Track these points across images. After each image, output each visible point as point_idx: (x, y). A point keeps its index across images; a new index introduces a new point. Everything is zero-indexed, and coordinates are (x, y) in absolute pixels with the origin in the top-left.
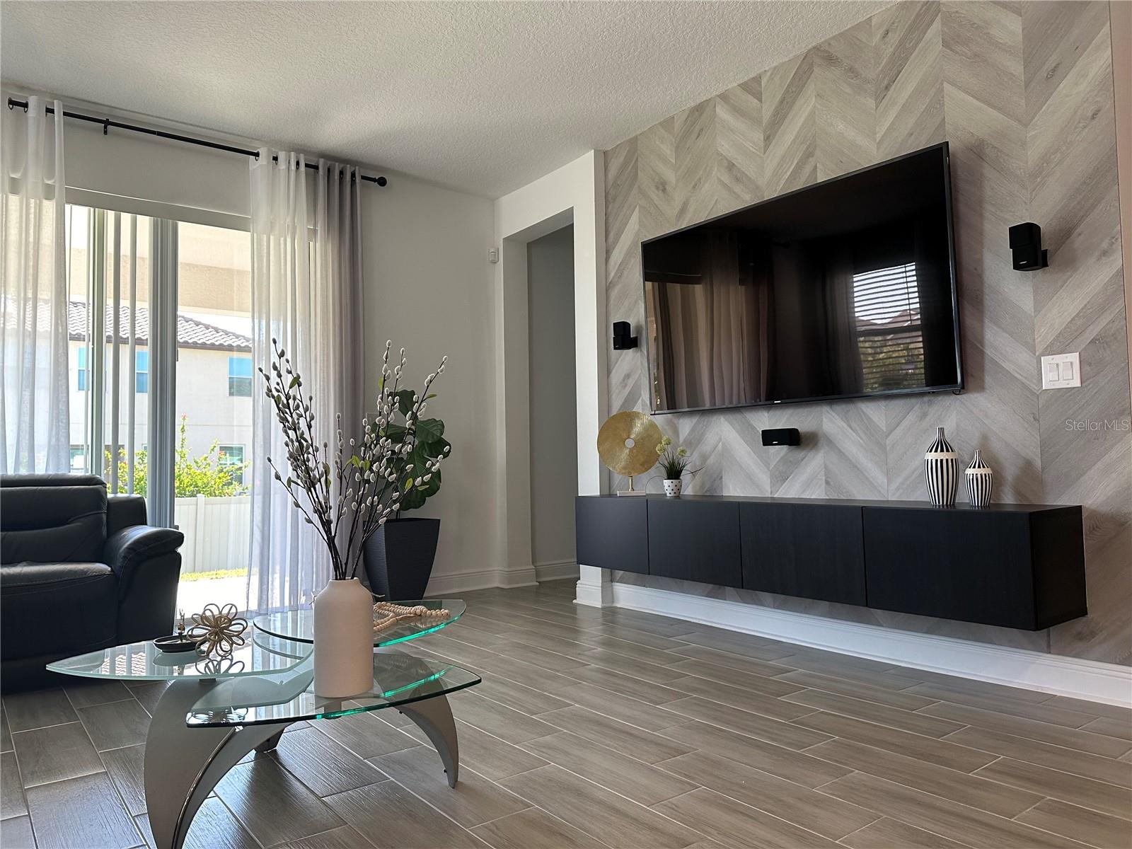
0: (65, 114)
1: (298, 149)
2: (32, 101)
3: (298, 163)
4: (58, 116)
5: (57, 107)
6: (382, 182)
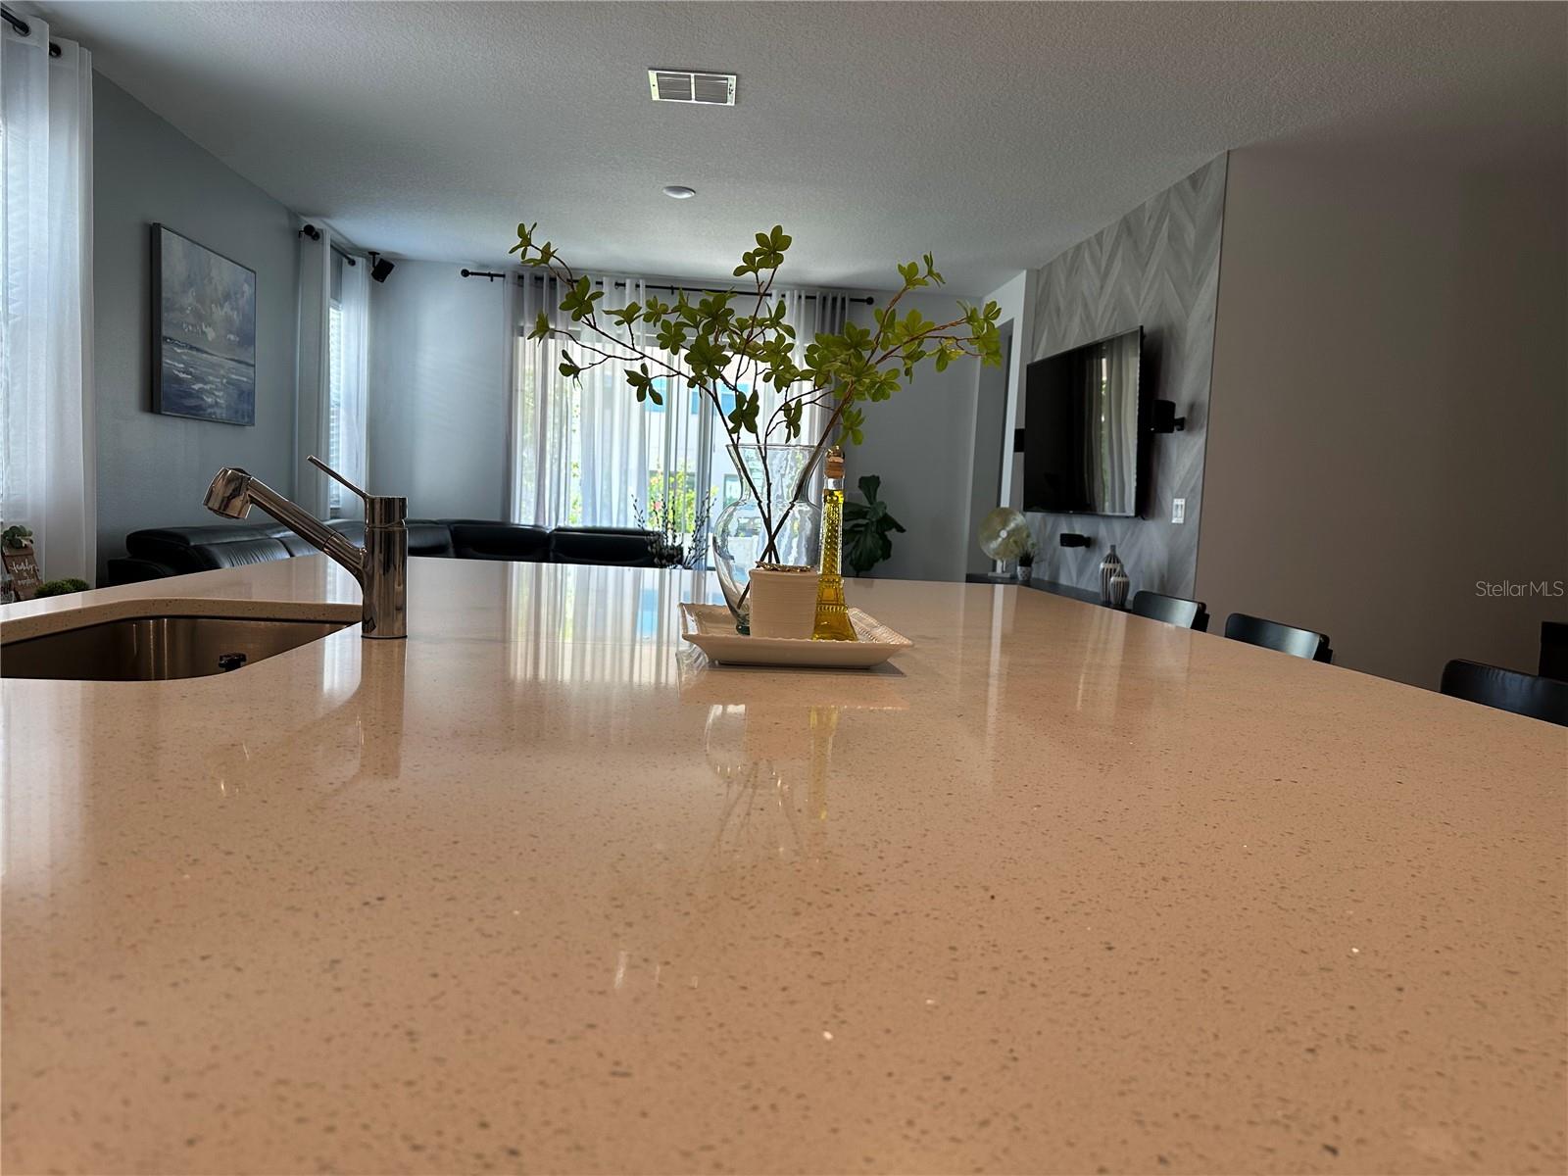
0: (647, 287)
1: (800, 286)
2: (628, 282)
3: (800, 297)
4: (642, 289)
5: (642, 283)
6: (870, 301)
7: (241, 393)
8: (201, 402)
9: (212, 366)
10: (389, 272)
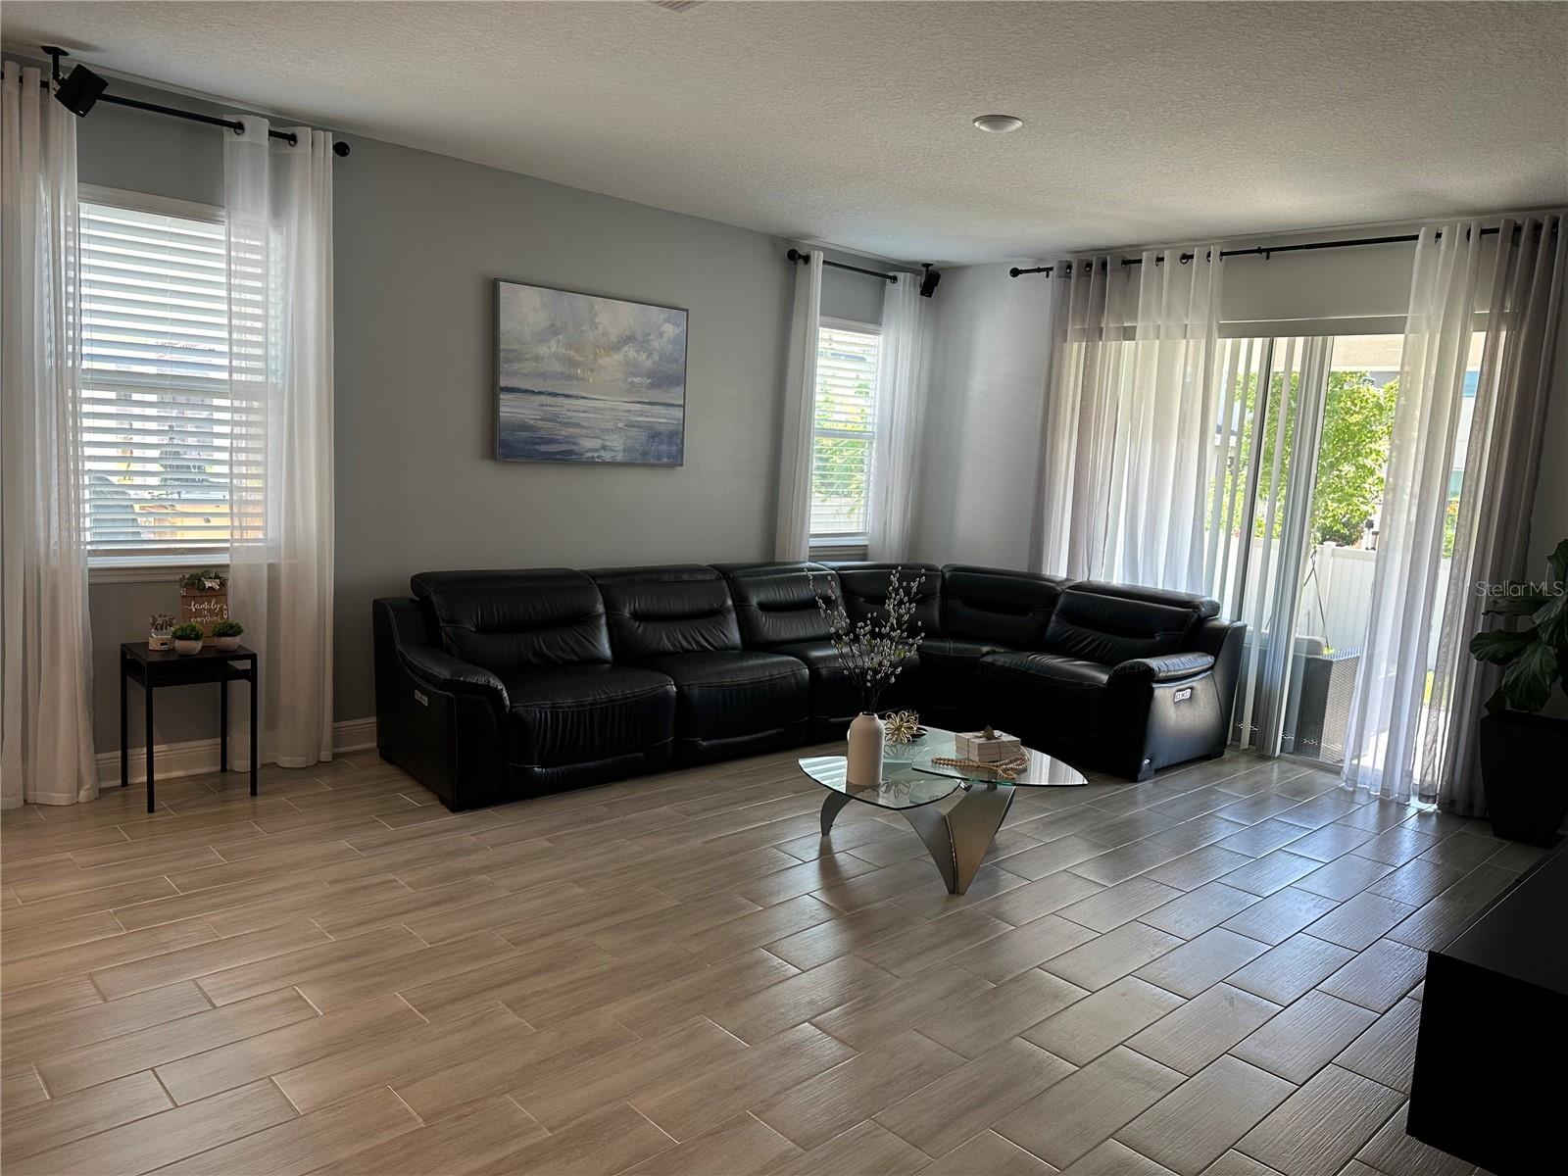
0: (1220, 254)
2: (1197, 252)
7: (655, 435)
8: (574, 447)
9: (598, 410)
10: (936, 285)
